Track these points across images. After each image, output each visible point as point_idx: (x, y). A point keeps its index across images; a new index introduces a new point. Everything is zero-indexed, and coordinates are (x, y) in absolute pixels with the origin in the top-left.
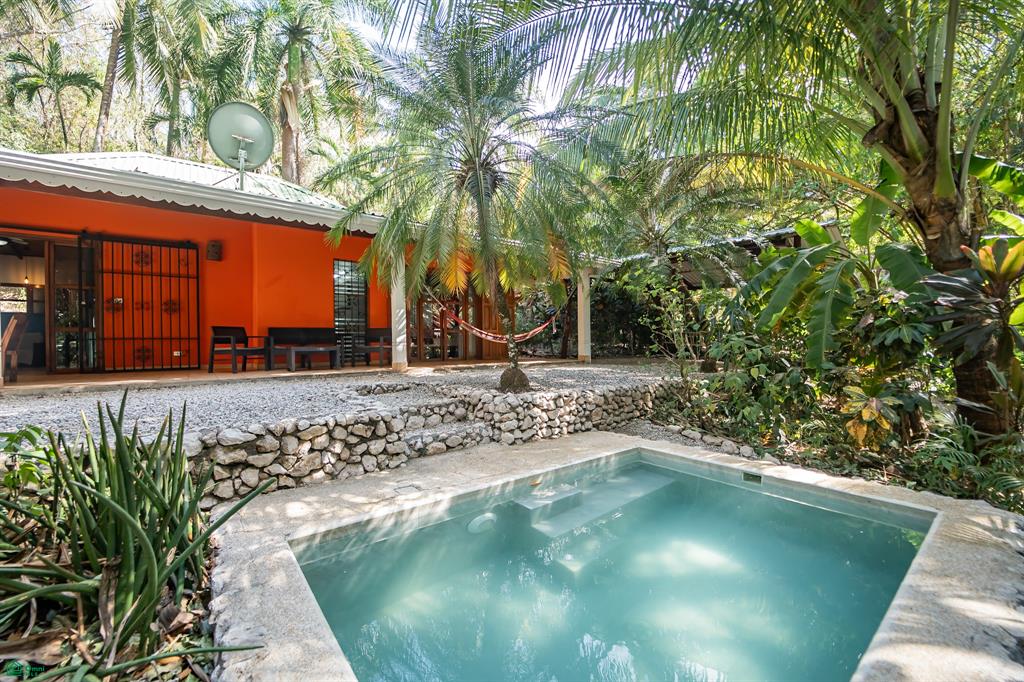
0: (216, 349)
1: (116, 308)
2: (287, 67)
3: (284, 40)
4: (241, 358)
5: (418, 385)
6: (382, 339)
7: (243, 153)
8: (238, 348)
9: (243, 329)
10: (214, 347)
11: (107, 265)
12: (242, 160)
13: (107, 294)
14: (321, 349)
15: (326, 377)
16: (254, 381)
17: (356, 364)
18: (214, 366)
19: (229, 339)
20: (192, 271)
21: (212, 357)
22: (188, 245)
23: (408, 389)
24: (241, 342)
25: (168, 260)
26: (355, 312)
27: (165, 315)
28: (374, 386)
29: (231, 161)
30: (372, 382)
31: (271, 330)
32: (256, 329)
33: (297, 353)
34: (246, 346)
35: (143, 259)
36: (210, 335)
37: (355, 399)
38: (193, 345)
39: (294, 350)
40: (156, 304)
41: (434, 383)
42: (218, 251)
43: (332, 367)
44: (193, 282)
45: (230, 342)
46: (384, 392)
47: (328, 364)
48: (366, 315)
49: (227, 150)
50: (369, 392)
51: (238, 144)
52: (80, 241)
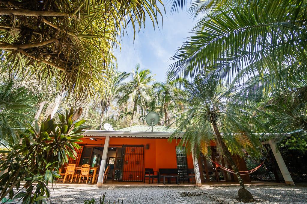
0: (146, 176)
1: (127, 163)
2: (165, 100)
3: (164, 95)
4: (152, 179)
5: (204, 193)
6: (192, 173)
7: (153, 122)
8: (151, 176)
9: (152, 169)
10: (145, 175)
11: (126, 153)
12: (152, 124)
13: (126, 160)
14: (173, 176)
15: (174, 187)
16: (153, 187)
17: (185, 182)
18: (145, 181)
19: (148, 172)
20: (142, 153)
21: (145, 178)
22: (142, 146)
23: (200, 195)
24: (152, 173)
25: (137, 150)
26: (183, 163)
27: (136, 165)
28: (187, 193)
29: (150, 124)
30: (187, 191)
31: (160, 169)
32: (156, 170)
33: (166, 178)
34: (153, 175)
35: (133, 150)
36: (145, 171)
37: (179, 198)
38: (142, 174)
39: (165, 176)
40: (135, 162)
41: (210, 193)
42: (148, 147)
43: (177, 183)
44: (142, 155)
45: (148, 174)
46: (192, 196)
47: (175, 182)
48: (187, 164)
49: (149, 122)
50: (186, 195)
51: (152, 120)
52: (122, 147)
